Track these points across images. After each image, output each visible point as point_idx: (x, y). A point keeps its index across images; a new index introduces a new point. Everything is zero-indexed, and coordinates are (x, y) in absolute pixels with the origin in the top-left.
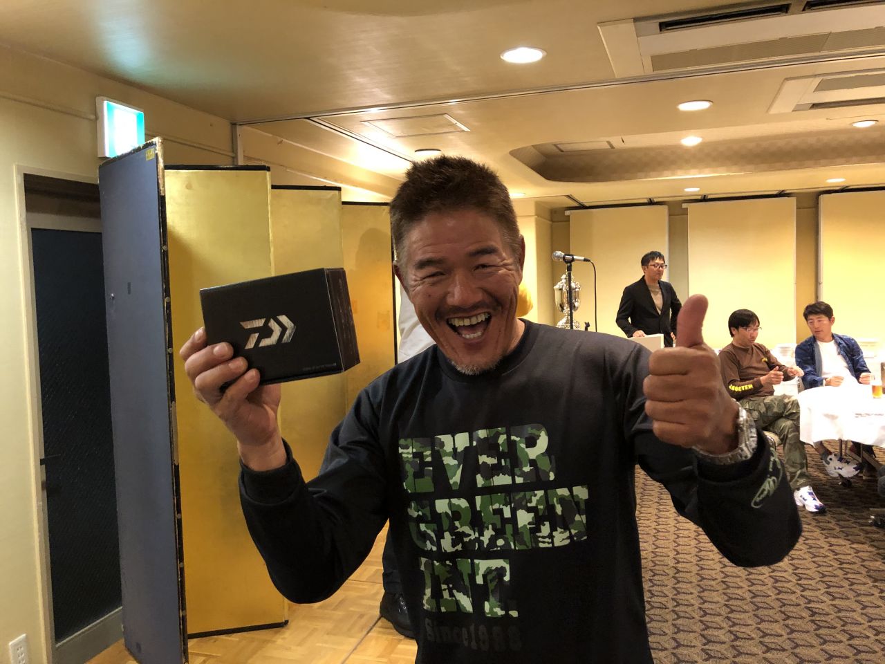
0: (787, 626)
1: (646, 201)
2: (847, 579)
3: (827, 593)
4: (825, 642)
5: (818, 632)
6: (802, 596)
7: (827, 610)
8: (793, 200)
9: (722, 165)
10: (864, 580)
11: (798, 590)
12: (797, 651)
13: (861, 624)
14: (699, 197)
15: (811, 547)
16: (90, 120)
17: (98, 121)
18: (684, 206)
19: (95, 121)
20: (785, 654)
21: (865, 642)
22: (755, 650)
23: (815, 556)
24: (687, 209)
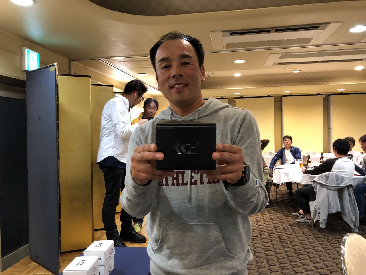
0: (272, 243)
1: (220, 97)
2: (292, 229)
3: (285, 233)
4: (285, 248)
5: (282, 245)
6: (277, 234)
7: (285, 238)
8: (273, 98)
9: (248, 84)
10: (297, 229)
11: (276, 233)
12: (276, 250)
13: (296, 242)
14: (240, 97)
15: (280, 220)
16: (20, 56)
17: (23, 57)
18: (234, 100)
19: (22, 56)
20: (271, 251)
21: (298, 247)
22: (261, 251)
23: (281, 222)
24: (235, 101)
